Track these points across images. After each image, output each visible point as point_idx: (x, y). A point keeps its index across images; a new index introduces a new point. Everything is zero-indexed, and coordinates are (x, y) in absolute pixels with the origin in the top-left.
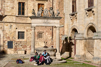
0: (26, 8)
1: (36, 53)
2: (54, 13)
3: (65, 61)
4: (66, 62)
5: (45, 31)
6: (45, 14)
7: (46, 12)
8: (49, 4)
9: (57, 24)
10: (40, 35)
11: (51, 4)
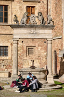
0: (9, 13)
1: (20, 75)
2: (43, 20)
3: (60, 86)
4: (61, 88)
5: (37, 45)
6: (32, 21)
7: (33, 19)
8: (42, 7)
9: (49, 35)
10: (29, 50)
11: (46, 6)
